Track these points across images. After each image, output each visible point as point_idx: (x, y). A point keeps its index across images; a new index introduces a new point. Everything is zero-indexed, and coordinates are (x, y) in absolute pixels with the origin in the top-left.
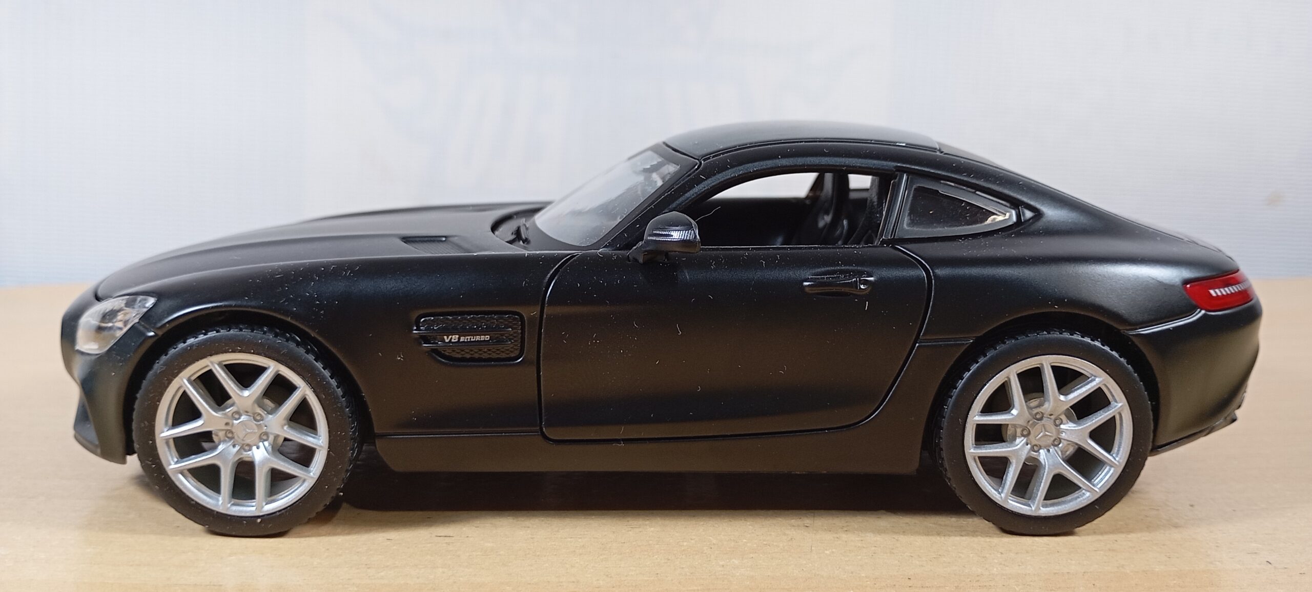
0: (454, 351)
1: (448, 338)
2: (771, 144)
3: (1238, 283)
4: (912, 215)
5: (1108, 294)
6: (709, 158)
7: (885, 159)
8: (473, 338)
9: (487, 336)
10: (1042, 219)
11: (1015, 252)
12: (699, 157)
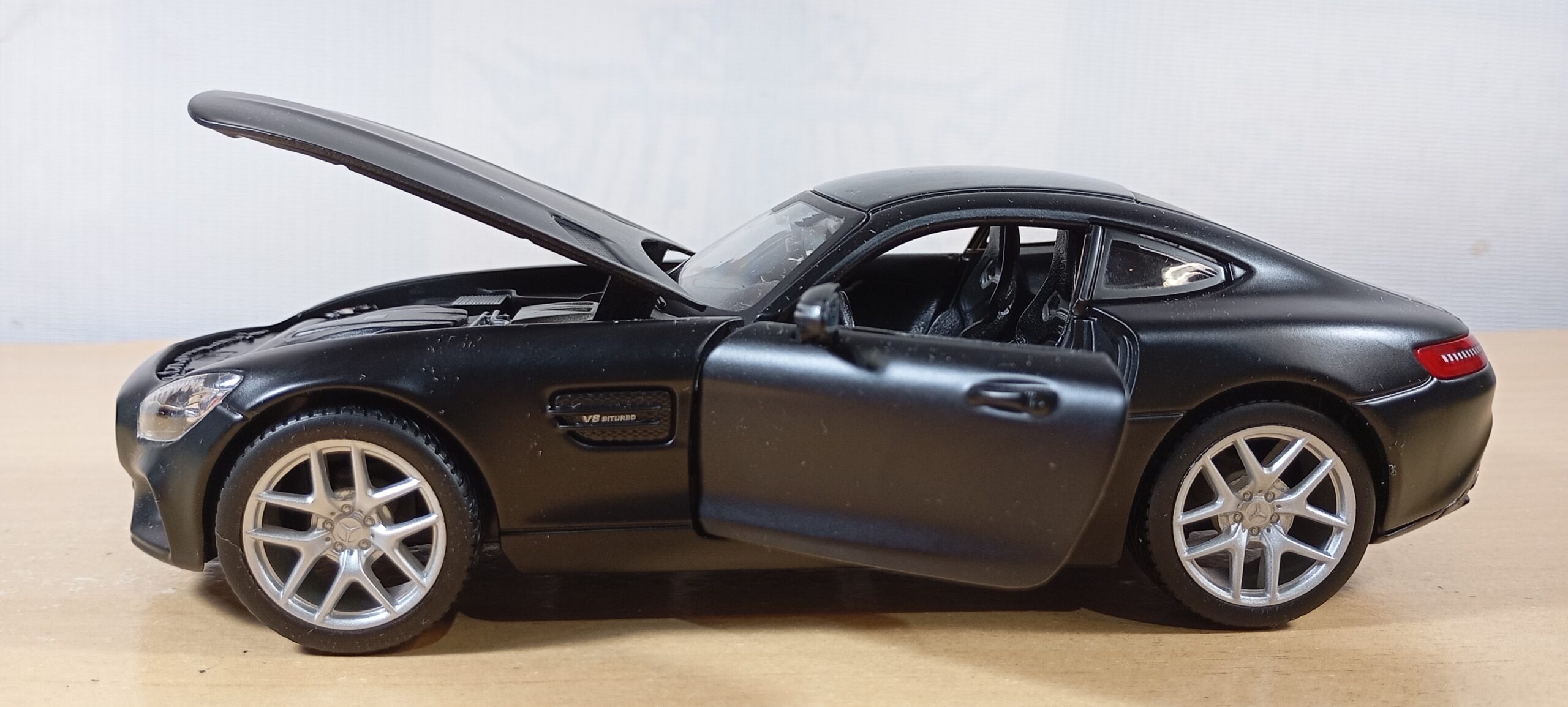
0: (594, 433)
1: (587, 418)
2: (947, 194)
3: (1470, 348)
4: (1110, 274)
5: (1332, 361)
6: (878, 210)
7: (1078, 210)
8: (617, 418)
9: (632, 416)
10: (1254, 277)
11: (1228, 314)
12: (866, 208)
